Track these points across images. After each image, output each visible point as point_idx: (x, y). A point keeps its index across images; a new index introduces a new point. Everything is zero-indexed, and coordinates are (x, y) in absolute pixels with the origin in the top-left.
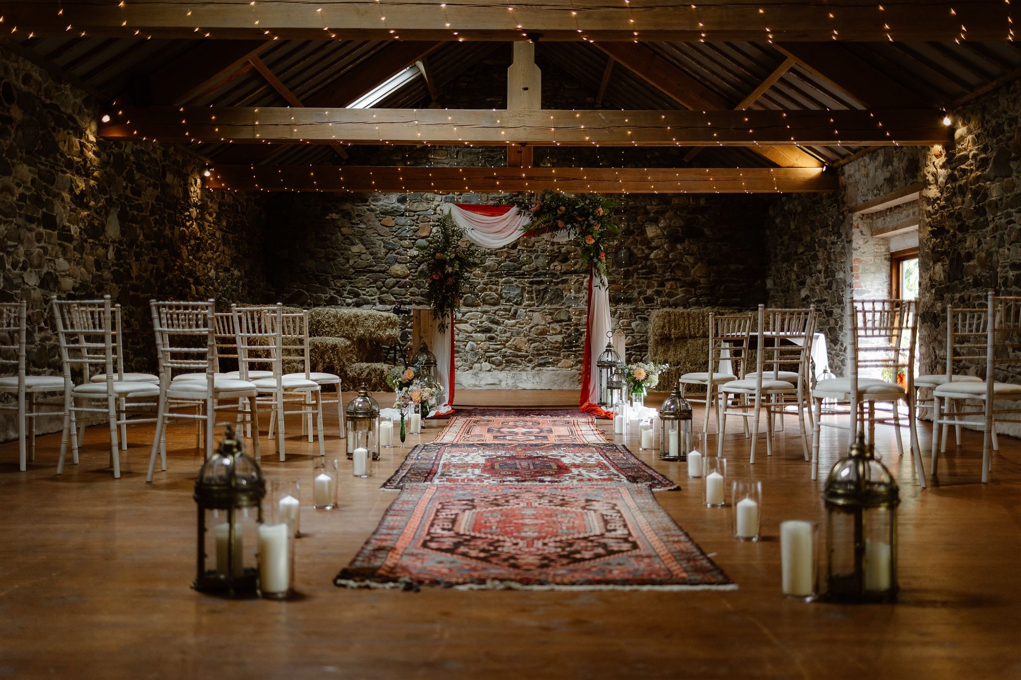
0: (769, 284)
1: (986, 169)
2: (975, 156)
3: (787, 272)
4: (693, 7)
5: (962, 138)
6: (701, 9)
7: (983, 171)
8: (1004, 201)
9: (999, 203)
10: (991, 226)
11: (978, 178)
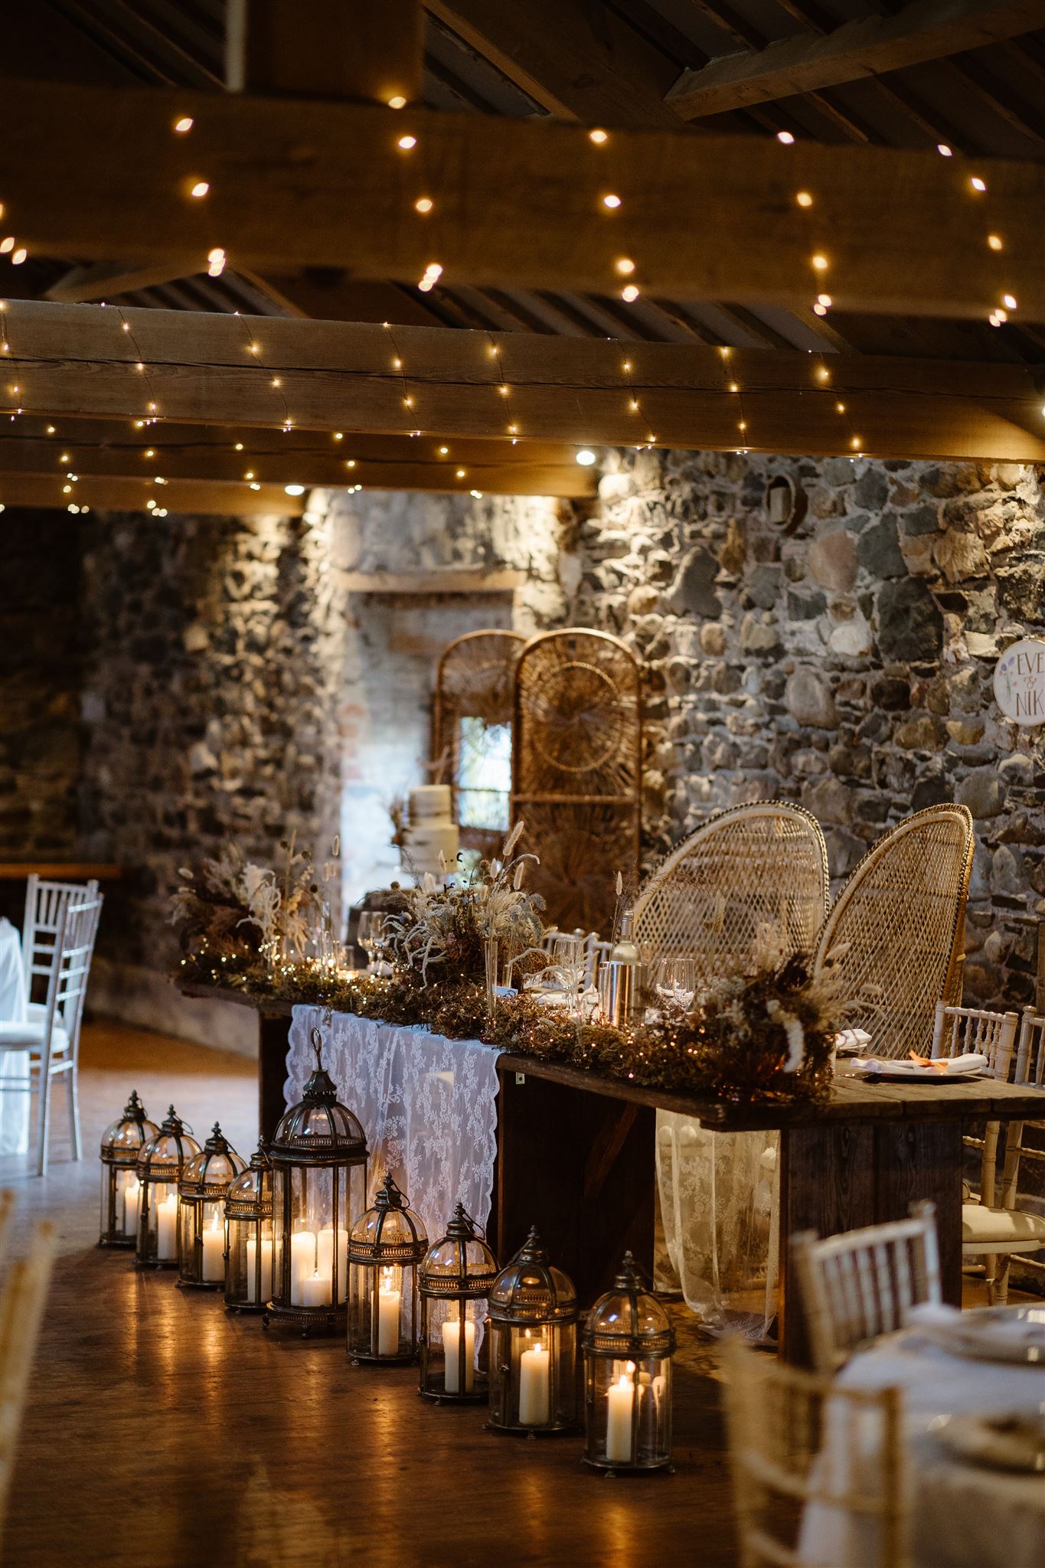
0: (92, 708)
1: (668, 586)
2: (644, 551)
3: (148, 692)
4: (140, 367)
5: (617, 500)
6: (156, 370)
7: (661, 589)
8: (704, 673)
9: (694, 674)
10: (675, 721)
11: (649, 605)
